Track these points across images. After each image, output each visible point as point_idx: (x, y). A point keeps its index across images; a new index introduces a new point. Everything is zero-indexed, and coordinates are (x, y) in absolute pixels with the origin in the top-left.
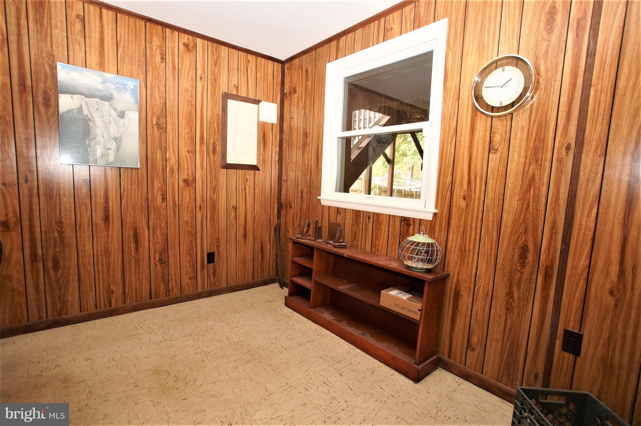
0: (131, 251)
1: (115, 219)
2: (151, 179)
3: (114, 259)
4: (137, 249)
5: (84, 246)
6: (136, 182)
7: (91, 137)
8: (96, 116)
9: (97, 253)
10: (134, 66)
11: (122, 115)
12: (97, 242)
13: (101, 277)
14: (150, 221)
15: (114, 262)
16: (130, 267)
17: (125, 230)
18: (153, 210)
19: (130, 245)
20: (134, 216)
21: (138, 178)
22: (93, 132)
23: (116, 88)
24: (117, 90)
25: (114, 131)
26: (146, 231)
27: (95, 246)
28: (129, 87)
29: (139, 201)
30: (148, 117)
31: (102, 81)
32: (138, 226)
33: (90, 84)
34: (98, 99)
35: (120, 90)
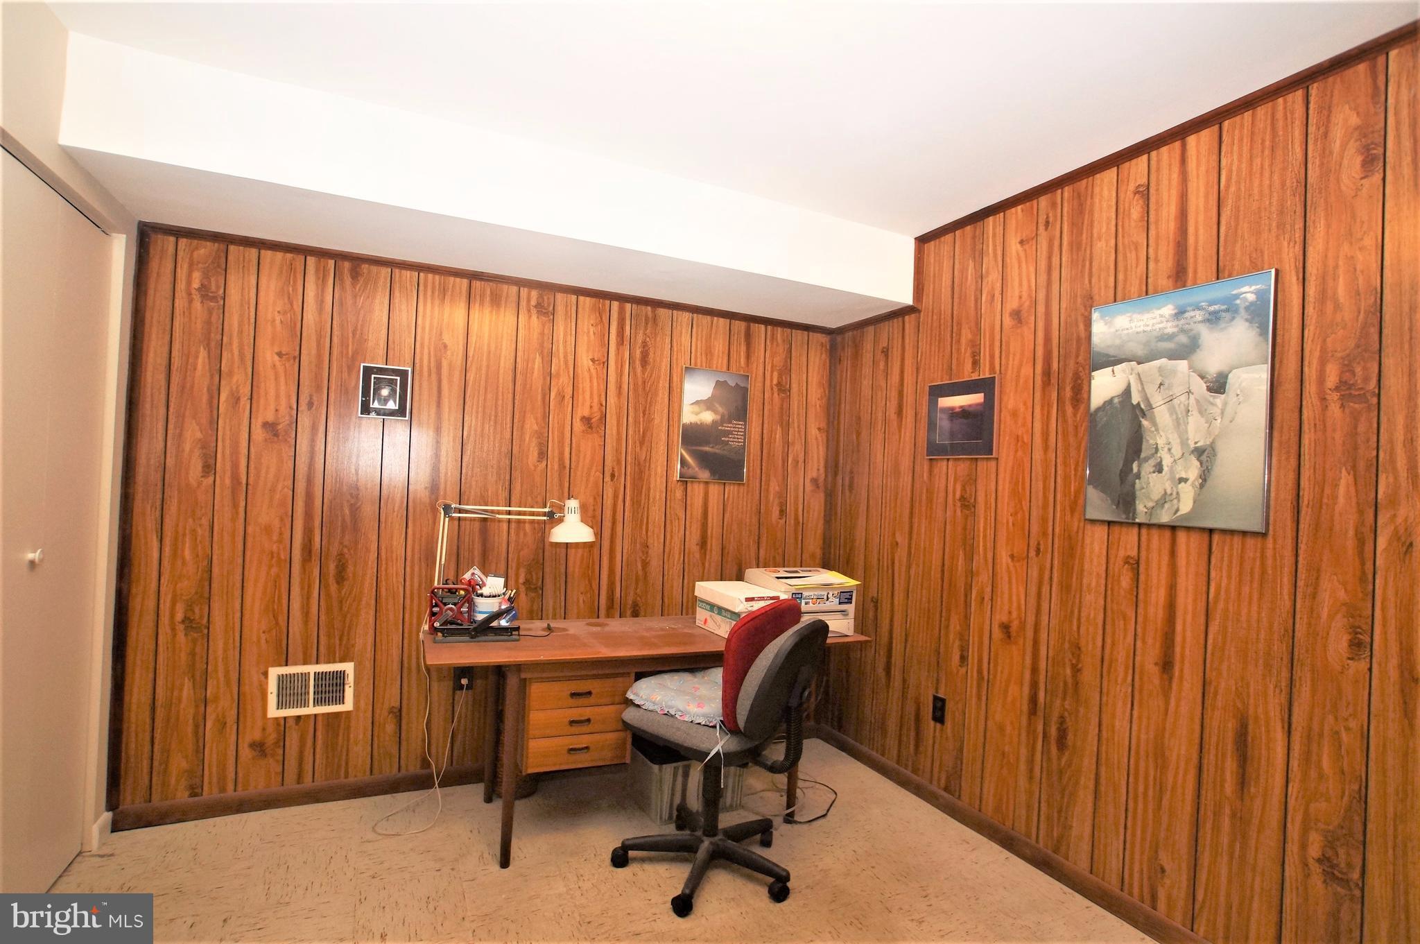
0: (1223, 781)
1: (1187, 671)
2: (1308, 571)
3: (1175, 783)
4: (1243, 782)
5: (1114, 716)
6: (1257, 576)
7: (1143, 455)
8: (1157, 400)
9: (1138, 746)
10: (1265, 235)
11: (1218, 386)
12: (1140, 718)
13: (1140, 811)
14: (1296, 710)
15: (1174, 788)
16: (1216, 828)
17: (1213, 710)
18: (1309, 675)
19: (1223, 762)
20: (1242, 679)
21: (1263, 564)
22: (1148, 441)
23: (1207, 316)
24: (1208, 320)
25: (1196, 433)
26: (1279, 736)
27: (1135, 727)
28: (1245, 299)
29: (1262, 636)
30: (1306, 369)
31: (1173, 312)
32: (1251, 711)
33: (1148, 329)
34: (1164, 361)
35: (1218, 319)
